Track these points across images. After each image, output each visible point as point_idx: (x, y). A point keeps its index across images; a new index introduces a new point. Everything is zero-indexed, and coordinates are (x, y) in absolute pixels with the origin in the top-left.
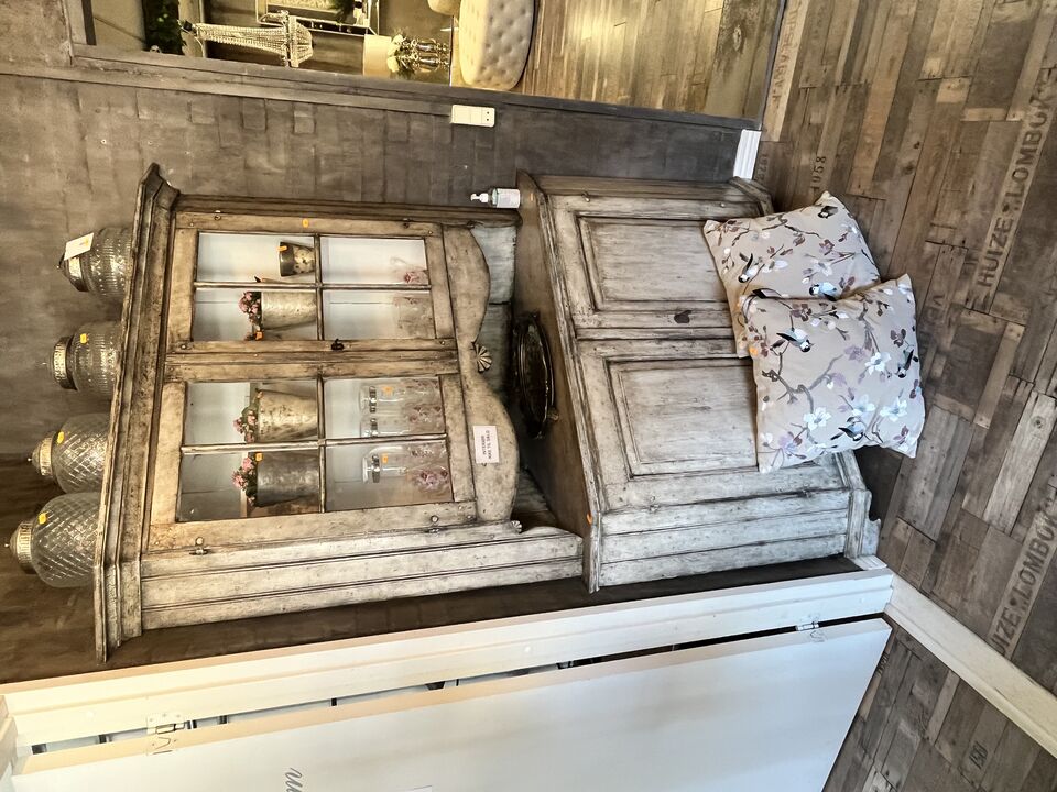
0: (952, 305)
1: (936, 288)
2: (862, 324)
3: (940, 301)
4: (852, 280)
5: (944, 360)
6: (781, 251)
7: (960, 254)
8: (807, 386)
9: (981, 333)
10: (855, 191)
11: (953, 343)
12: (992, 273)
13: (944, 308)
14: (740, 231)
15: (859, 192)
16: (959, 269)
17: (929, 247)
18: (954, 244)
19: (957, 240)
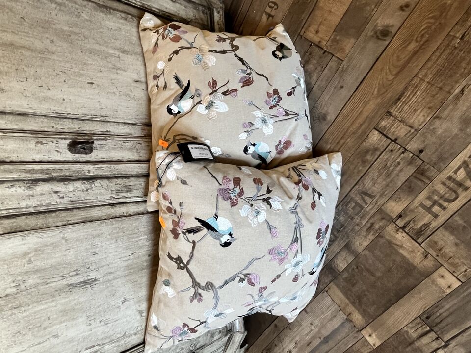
0: (380, 211)
1: (368, 183)
2: (293, 218)
3: (368, 200)
4: (288, 144)
5: (350, 259)
6: (224, 89)
7: (411, 162)
8: (217, 284)
9: (403, 257)
10: (311, 35)
11: (366, 248)
12: (445, 204)
13: (370, 208)
14: (183, 43)
15: (316, 39)
16: (403, 178)
17: (375, 137)
18: (409, 147)
19: (413, 146)
